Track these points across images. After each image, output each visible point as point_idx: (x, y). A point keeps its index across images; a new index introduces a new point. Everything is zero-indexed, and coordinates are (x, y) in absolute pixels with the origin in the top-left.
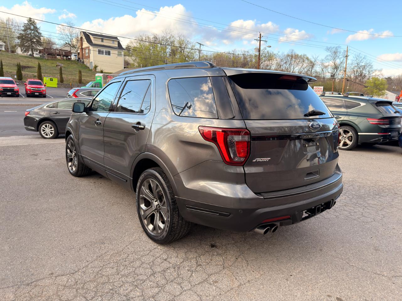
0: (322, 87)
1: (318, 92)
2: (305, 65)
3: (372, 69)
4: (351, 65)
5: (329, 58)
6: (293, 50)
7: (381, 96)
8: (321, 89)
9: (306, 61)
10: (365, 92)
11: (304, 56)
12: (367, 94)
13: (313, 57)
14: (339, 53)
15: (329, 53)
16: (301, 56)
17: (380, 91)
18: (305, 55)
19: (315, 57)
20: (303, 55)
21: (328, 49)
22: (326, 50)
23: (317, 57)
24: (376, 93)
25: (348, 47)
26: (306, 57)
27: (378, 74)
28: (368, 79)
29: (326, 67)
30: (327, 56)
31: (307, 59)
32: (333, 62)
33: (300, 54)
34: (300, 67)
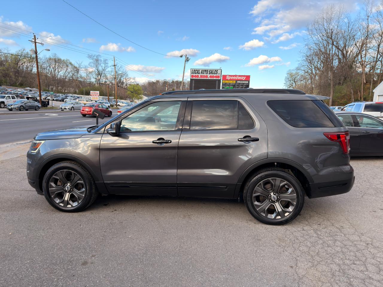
0: (98, 92)
1: (95, 96)
2: (69, 69)
3: (128, 77)
4: (111, 73)
5: (92, 65)
6: (55, 54)
7: (140, 100)
8: (97, 93)
9: (70, 66)
10: (128, 96)
11: (66, 61)
12: (129, 98)
13: (77, 63)
14: (100, 61)
15: (91, 61)
16: (64, 60)
17: (138, 95)
18: (68, 60)
19: (78, 63)
20: (65, 59)
21: (90, 57)
22: (88, 57)
23: (80, 63)
24: (136, 97)
25: (114, 57)
26: (69, 62)
27: (133, 81)
28: (126, 85)
29: (90, 73)
30: (90, 63)
31: (71, 64)
32: (96, 68)
33: (62, 59)
34: (64, 71)
